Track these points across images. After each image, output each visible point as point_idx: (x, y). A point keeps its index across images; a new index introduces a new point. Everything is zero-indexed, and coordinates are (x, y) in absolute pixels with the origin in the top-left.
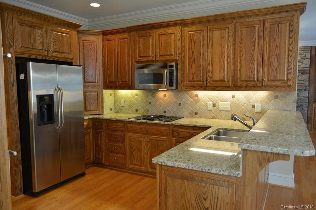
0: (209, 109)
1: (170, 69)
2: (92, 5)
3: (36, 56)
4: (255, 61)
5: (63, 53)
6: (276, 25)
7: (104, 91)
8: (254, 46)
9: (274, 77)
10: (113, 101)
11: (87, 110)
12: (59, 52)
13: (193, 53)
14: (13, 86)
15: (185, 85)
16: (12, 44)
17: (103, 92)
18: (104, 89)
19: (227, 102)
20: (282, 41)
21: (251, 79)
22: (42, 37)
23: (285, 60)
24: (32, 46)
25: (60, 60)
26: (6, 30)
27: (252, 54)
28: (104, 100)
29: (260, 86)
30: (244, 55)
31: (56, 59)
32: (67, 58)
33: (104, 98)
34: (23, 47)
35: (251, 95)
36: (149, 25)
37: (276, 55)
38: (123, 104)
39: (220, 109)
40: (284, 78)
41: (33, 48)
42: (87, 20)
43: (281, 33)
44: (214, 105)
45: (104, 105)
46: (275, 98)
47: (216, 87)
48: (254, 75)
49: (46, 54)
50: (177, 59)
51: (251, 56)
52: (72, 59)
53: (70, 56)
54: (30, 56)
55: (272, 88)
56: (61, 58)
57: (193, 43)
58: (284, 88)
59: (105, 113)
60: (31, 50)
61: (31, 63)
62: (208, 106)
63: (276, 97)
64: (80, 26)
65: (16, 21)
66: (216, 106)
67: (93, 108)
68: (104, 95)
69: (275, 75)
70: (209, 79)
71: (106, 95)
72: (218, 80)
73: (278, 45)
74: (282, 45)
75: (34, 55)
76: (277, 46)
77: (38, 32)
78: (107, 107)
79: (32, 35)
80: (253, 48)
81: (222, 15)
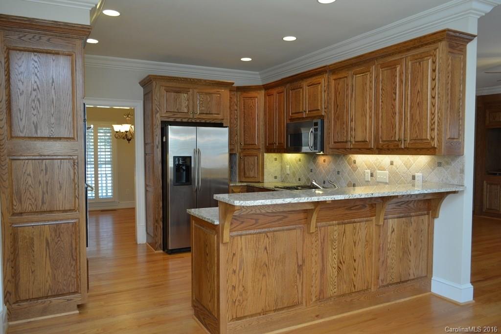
0: (366, 180)
1: (315, 127)
2: (244, 59)
3: (182, 120)
4: (396, 113)
5: (212, 114)
6: (418, 63)
7: (266, 155)
8: (395, 94)
9: (416, 135)
10: (279, 167)
11: (246, 176)
12: (207, 114)
13: (337, 106)
14: (158, 147)
15: (331, 147)
16: (158, 110)
17: (263, 156)
18: (266, 153)
19: (385, 170)
20: (424, 84)
21: (393, 139)
22: (188, 100)
23: (427, 111)
24: (178, 109)
25: (208, 121)
26: (154, 98)
27: (393, 105)
28: (265, 166)
29: (402, 149)
30: (385, 107)
31: (203, 121)
32: (216, 119)
33: (265, 163)
34: (169, 112)
35: (410, 161)
36: (299, 76)
37: (418, 104)
38: (288, 172)
39: (378, 180)
40: (427, 137)
41: (178, 112)
42: (258, 73)
43: (423, 73)
44: (372, 175)
45: (265, 172)
46: (438, 166)
47: (360, 149)
48: (395, 133)
49: (191, 116)
50: (323, 114)
51: (392, 107)
52: (223, 119)
53: (220, 117)
54: (174, 120)
55: (416, 150)
56: (210, 119)
57: (338, 93)
58: (428, 150)
59: (265, 181)
60: (175, 113)
61: (169, 127)
62: (366, 176)
63: (440, 164)
64: (233, 83)
65: (163, 89)
66: (374, 175)
67: (252, 174)
68: (265, 160)
69: (418, 132)
70: (353, 140)
71: (268, 160)
72: (360, 140)
73: (420, 90)
74: (424, 91)
75: (179, 118)
76: (419, 92)
77: (184, 96)
78: (269, 175)
79: (178, 100)
80: (394, 96)
81: (362, 56)
